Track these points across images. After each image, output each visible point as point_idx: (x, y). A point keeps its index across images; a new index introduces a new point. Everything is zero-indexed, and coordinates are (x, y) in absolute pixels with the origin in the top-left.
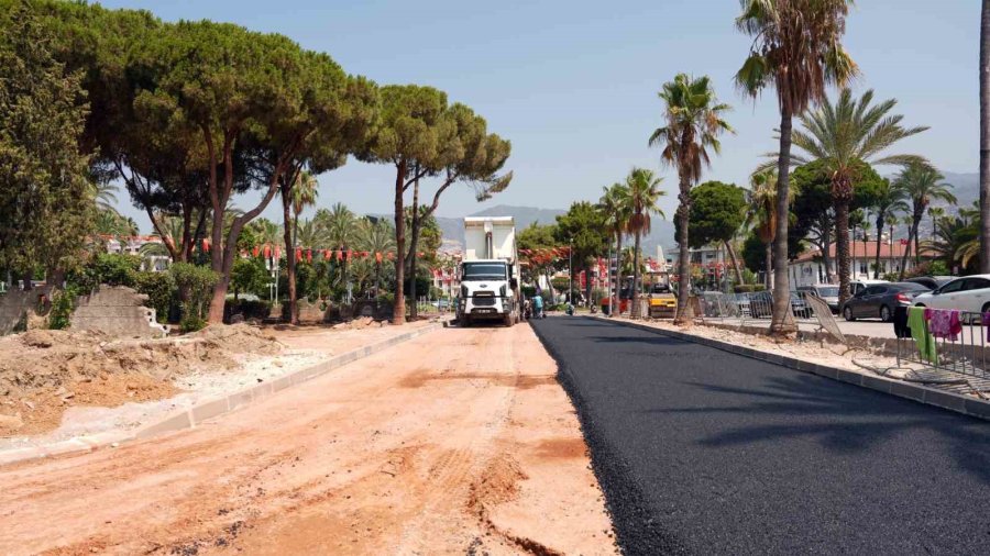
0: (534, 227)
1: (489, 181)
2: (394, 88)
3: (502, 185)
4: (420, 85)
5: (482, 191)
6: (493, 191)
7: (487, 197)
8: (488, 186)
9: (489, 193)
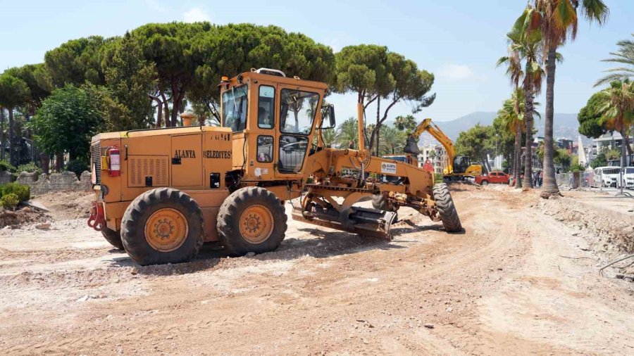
0: (477, 127)
1: (420, 100)
2: (351, 47)
3: (429, 102)
4: (367, 44)
5: (416, 107)
6: (423, 105)
7: (419, 110)
8: (419, 103)
9: (420, 108)
